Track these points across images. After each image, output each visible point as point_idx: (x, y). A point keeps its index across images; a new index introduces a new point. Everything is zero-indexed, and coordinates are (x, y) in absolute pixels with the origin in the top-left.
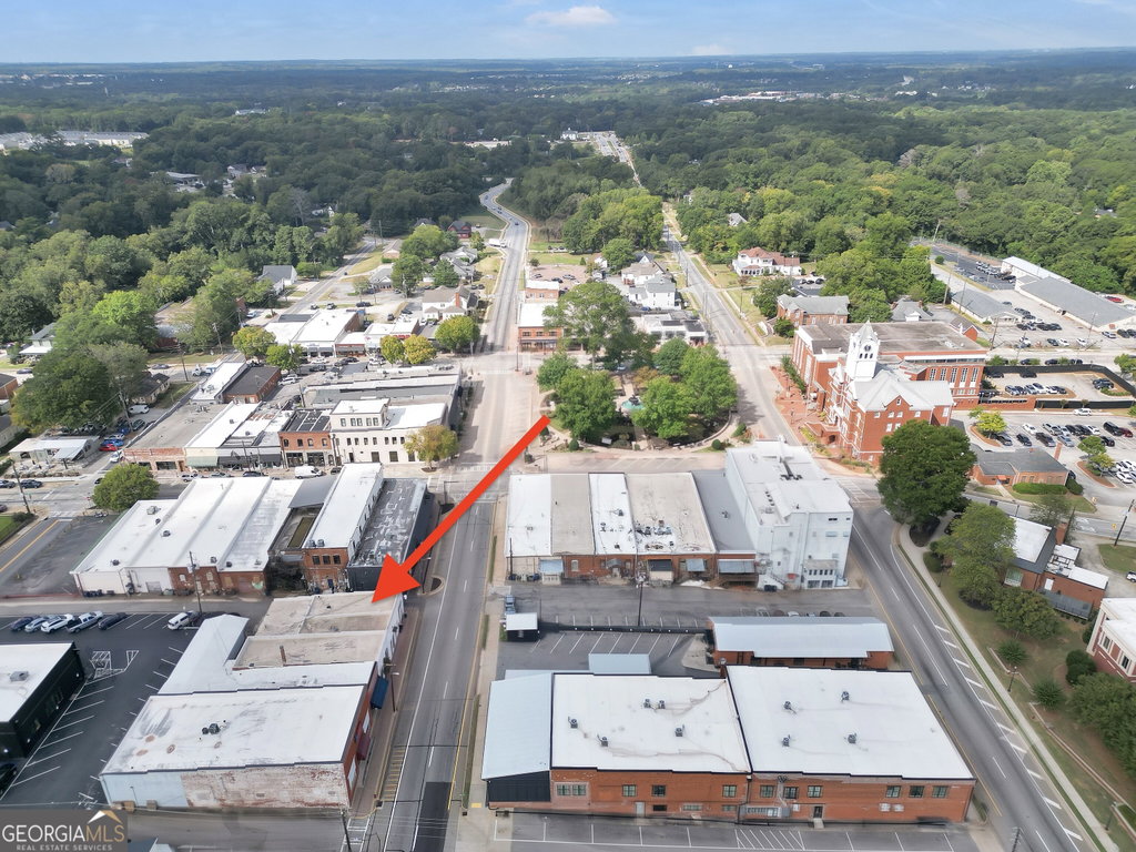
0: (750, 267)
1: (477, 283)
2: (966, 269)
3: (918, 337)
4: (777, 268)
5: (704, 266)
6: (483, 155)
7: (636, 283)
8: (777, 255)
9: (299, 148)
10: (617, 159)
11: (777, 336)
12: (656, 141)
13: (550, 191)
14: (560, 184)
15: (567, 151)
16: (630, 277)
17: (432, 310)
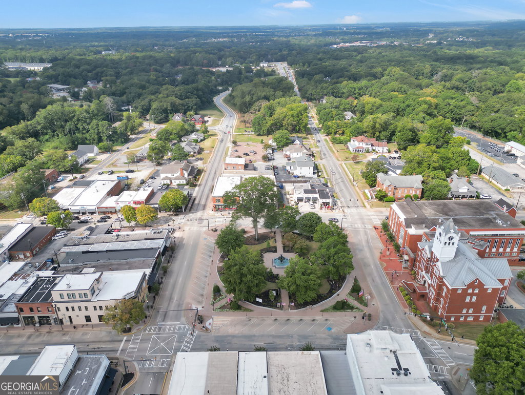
0: (358, 147)
1: (199, 156)
2: (485, 149)
3: (476, 214)
4: (374, 148)
5: (331, 145)
6: (219, 75)
7: (291, 157)
8: (374, 141)
9: (124, 72)
10: (287, 78)
11: (376, 201)
12: (308, 68)
13: (248, 98)
14: (253, 94)
15: (262, 73)
16: (288, 153)
17: (166, 178)
